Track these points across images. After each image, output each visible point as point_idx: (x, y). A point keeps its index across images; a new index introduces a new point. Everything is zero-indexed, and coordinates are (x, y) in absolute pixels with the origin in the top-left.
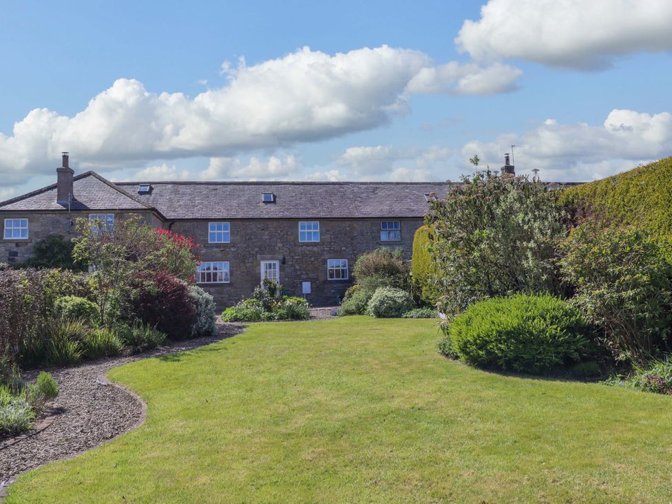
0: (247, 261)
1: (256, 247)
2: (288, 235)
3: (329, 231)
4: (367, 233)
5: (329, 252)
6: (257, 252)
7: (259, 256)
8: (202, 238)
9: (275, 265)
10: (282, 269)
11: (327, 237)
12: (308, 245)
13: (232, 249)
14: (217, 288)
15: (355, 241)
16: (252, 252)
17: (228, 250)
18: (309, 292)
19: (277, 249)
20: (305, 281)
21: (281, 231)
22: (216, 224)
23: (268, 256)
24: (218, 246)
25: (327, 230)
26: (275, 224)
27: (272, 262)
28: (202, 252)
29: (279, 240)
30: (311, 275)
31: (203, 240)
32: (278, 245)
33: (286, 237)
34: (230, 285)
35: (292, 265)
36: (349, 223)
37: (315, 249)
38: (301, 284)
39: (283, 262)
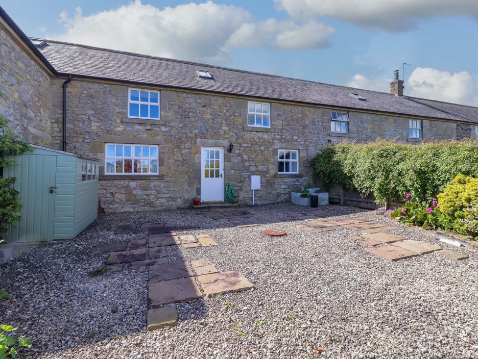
0: (183, 146)
1: (195, 129)
2: (235, 116)
3: (281, 116)
4: (319, 122)
5: (280, 140)
6: (196, 135)
7: (198, 141)
8: (117, 110)
9: (218, 153)
10: (226, 159)
11: (279, 123)
12: (258, 131)
13: (163, 129)
14: (140, 182)
15: (306, 131)
16: (190, 135)
17: (157, 129)
18: (259, 187)
19: (222, 133)
20: (254, 174)
21: (227, 111)
22: (139, 91)
23: (211, 141)
24: (142, 123)
25: (279, 115)
26: (220, 100)
27: (215, 149)
28: (118, 129)
29: (224, 122)
30: (260, 168)
31: (119, 113)
32: (223, 128)
33: (233, 119)
34: (160, 177)
35: (239, 155)
36: (300, 108)
37: (266, 136)
38: (249, 177)
39: (230, 149)
